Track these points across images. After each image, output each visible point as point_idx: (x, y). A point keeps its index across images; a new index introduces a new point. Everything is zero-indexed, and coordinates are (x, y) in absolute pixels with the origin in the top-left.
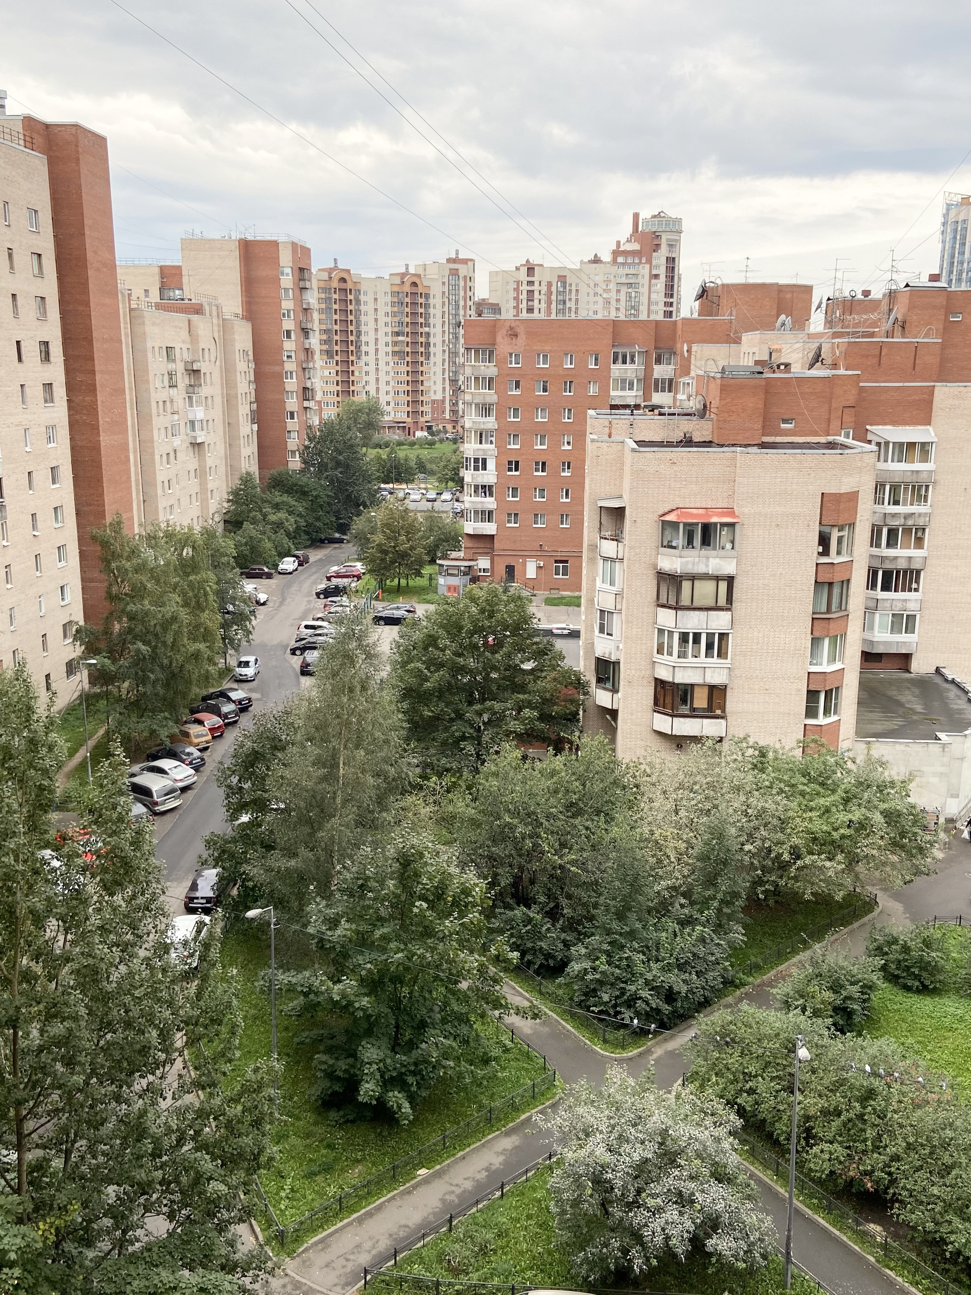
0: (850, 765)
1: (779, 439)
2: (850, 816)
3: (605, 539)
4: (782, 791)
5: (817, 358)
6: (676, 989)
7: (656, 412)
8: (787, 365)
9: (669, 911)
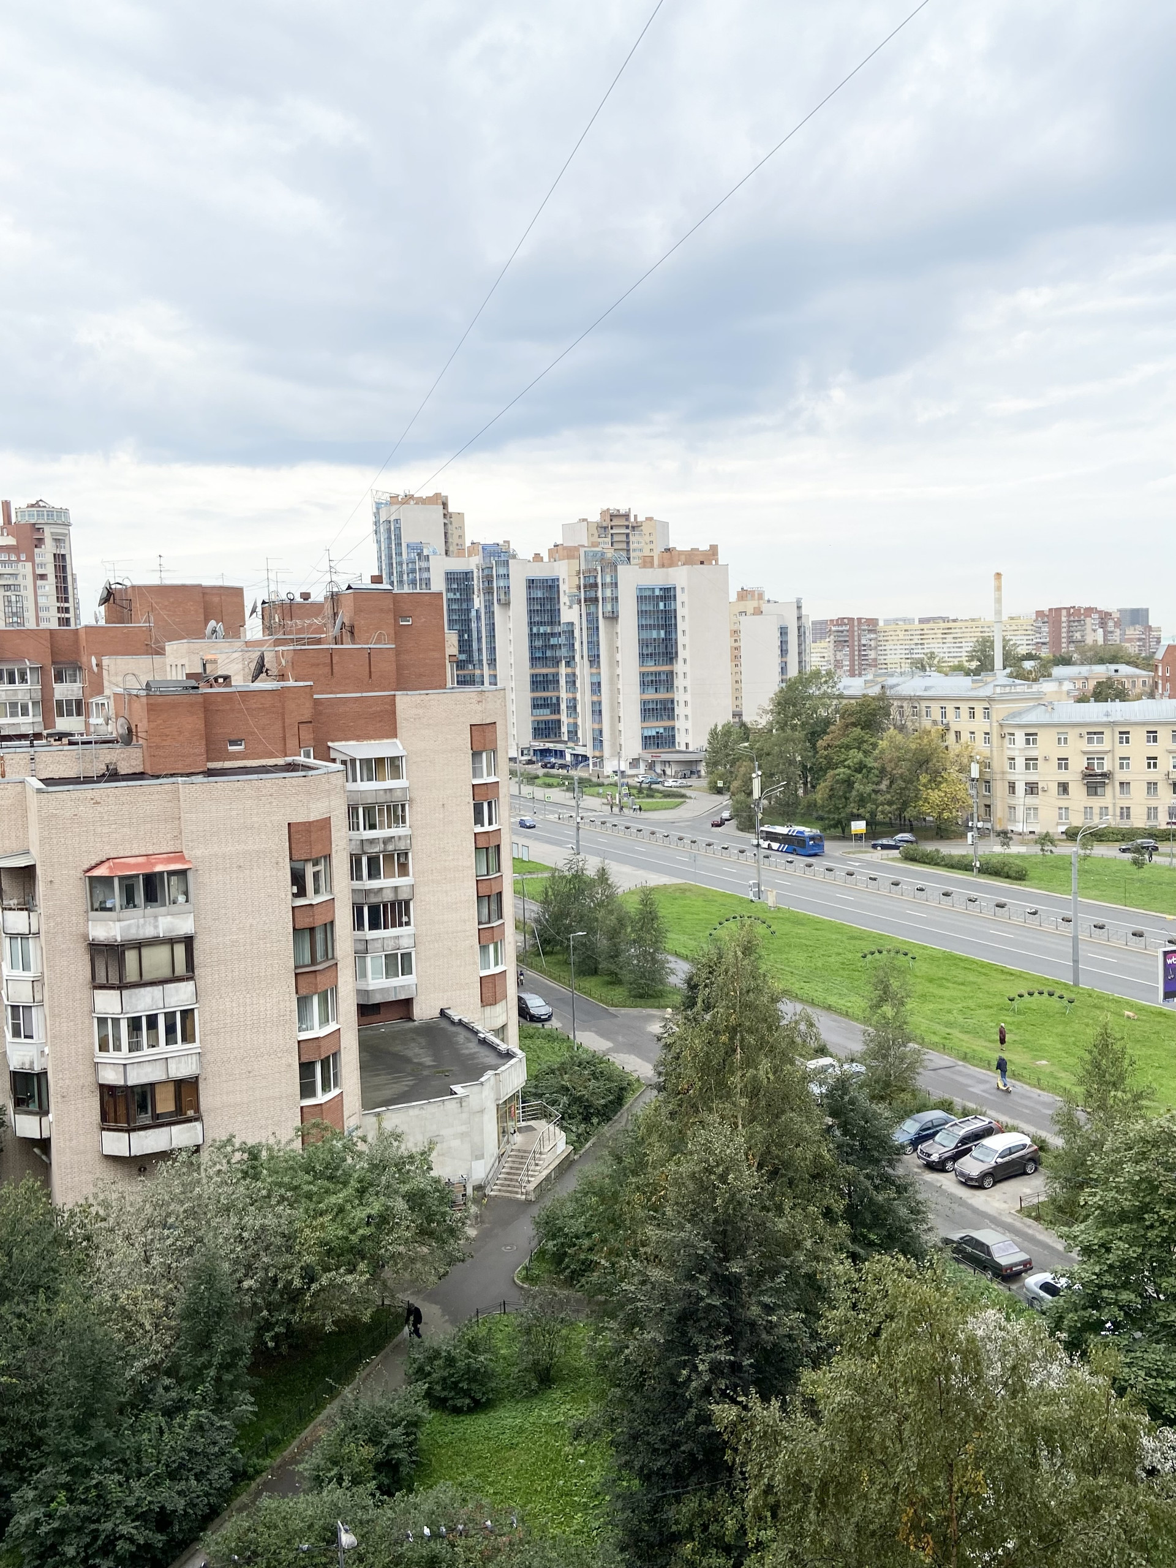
0: (361, 1147)
1: (228, 764)
2: (369, 1211)
3: (10, 909)
4: (283, 1198)
5: (260, 669)
6: (169, 1507)
7: (65, 741)
8: (226, 678)
9: (149, 1401)
